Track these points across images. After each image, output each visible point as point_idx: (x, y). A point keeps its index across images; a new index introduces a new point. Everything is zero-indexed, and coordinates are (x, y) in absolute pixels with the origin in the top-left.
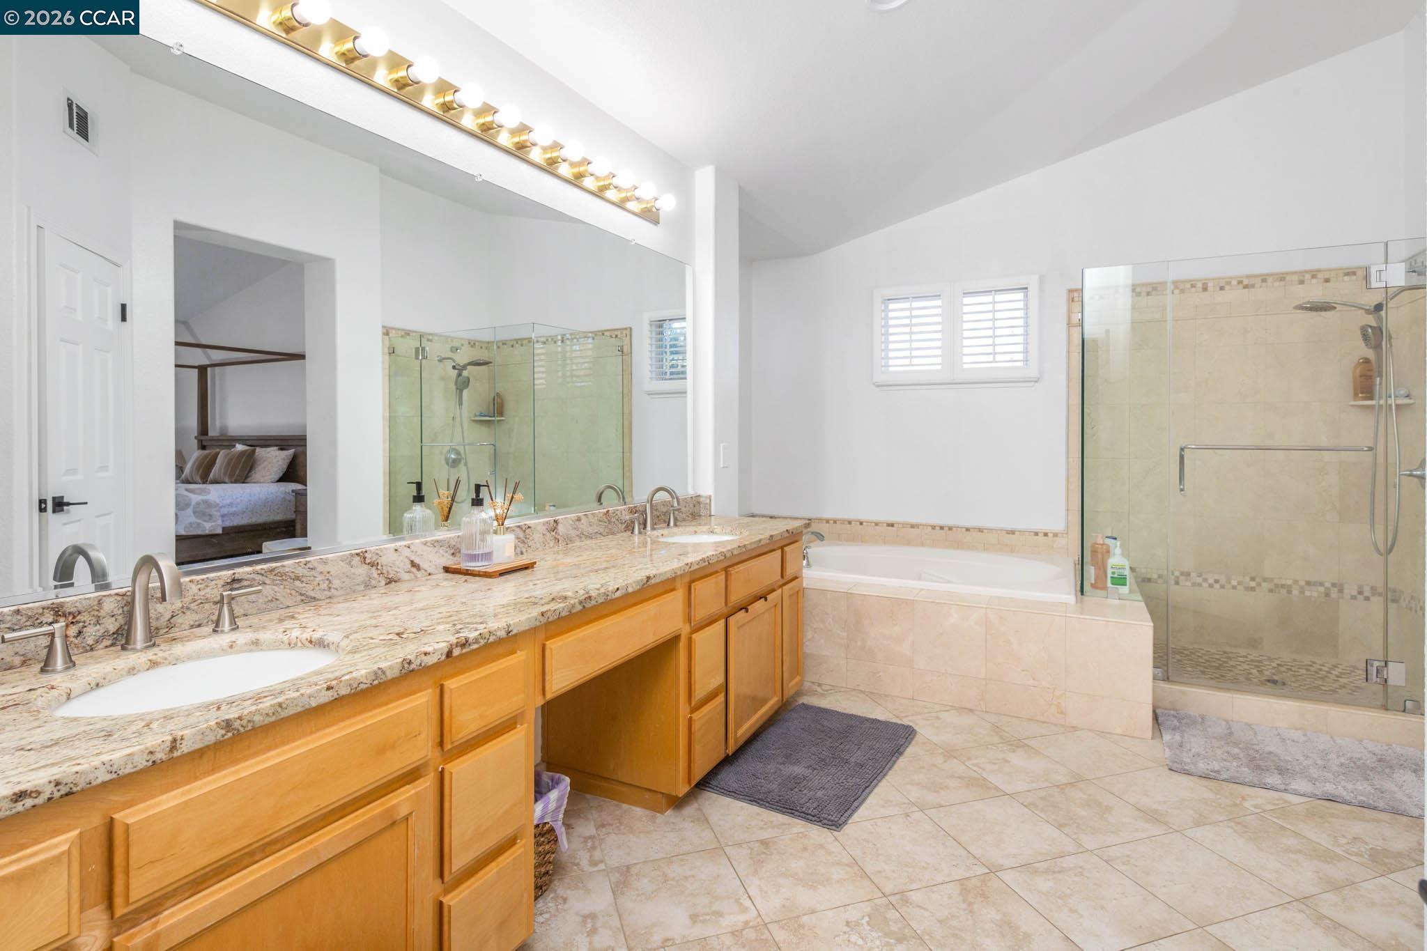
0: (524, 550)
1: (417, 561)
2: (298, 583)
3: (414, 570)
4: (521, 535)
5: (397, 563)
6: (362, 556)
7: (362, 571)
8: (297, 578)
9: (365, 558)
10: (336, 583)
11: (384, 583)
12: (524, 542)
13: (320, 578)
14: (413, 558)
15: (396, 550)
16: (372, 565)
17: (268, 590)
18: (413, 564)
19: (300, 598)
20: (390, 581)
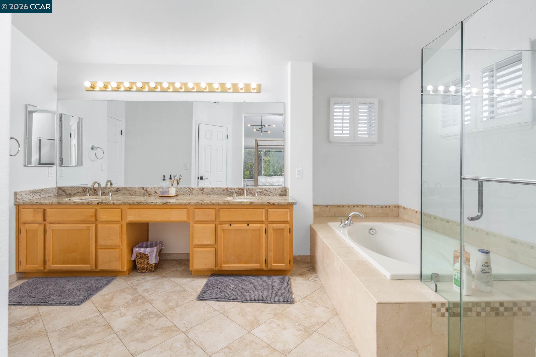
0: (190, 194)
1: (156, 191)
2: (129, 191)
3: (156, 193)
4: (189, 190)
5: (151, 191)
6: (143, 188)
7: (143, 191)
8: (129, 190)
9: (143, 189)
10: (137, 193)
11: (148, 195)
12: (190, 192)
13: (133, 191)
14: (155, 191)
15: (151, 188)
16: (145, 190)
17: (124, 191)
18: (155, 192)
19: (130, 194)
20: (149, 195)
